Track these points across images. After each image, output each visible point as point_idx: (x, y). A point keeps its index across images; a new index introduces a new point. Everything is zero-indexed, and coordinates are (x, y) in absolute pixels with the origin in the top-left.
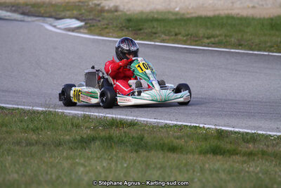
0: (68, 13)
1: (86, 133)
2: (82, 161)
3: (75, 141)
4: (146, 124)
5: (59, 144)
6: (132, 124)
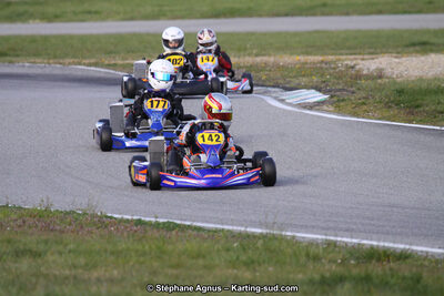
0: (304, 80)
1: (330, 269)
4: (426, 257)
6: (403, 256)
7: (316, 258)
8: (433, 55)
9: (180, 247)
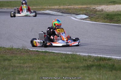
0: (81, 12)
1: (89, 63)
2: (88, 75)
3: (85, 66)
4: (116, 59)
5: (78, 68)
6: (109, 59)
7: (86, 60)
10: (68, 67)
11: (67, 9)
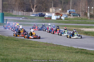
7: (76, 49)
8: (89, 29)
9: (61, 47)
10: (69, 52)
11: (69, 29)
